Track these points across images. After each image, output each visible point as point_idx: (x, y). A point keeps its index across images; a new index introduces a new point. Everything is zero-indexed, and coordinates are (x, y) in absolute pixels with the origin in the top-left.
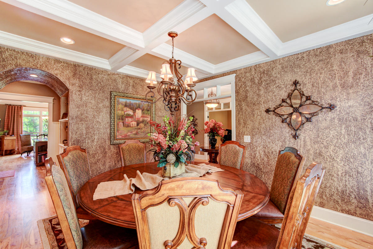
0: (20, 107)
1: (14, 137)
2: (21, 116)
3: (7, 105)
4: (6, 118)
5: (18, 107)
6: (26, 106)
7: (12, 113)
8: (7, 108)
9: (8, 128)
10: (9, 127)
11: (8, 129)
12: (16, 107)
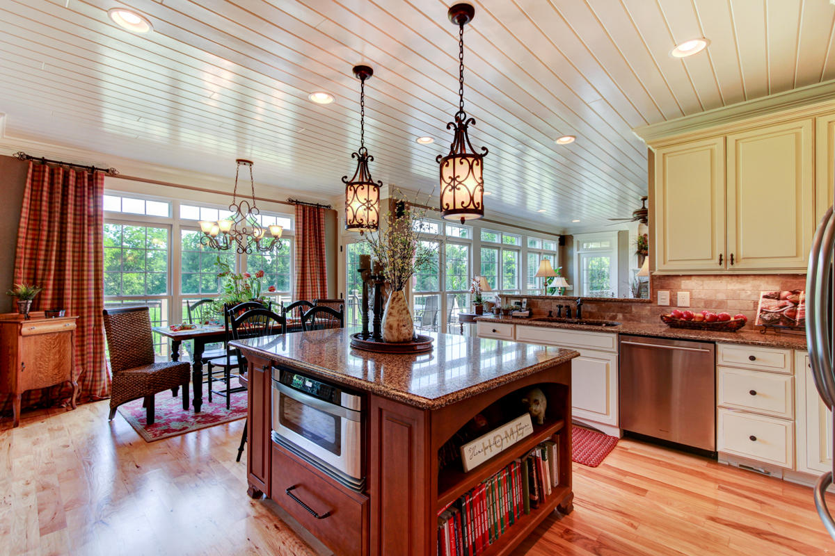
0: (90, 178)
1: (66, 323)
2: (95, 220)
3: (29, 157)
4: (22, 225)
5: (79, 176)
6: (120, 171)
7: (51, 202)
8: (30, 176)
9: (35, 274)
10: (36, 269)
11: (33, 280)
12: (72, 174)
